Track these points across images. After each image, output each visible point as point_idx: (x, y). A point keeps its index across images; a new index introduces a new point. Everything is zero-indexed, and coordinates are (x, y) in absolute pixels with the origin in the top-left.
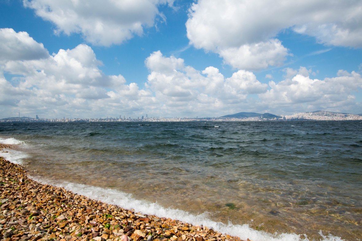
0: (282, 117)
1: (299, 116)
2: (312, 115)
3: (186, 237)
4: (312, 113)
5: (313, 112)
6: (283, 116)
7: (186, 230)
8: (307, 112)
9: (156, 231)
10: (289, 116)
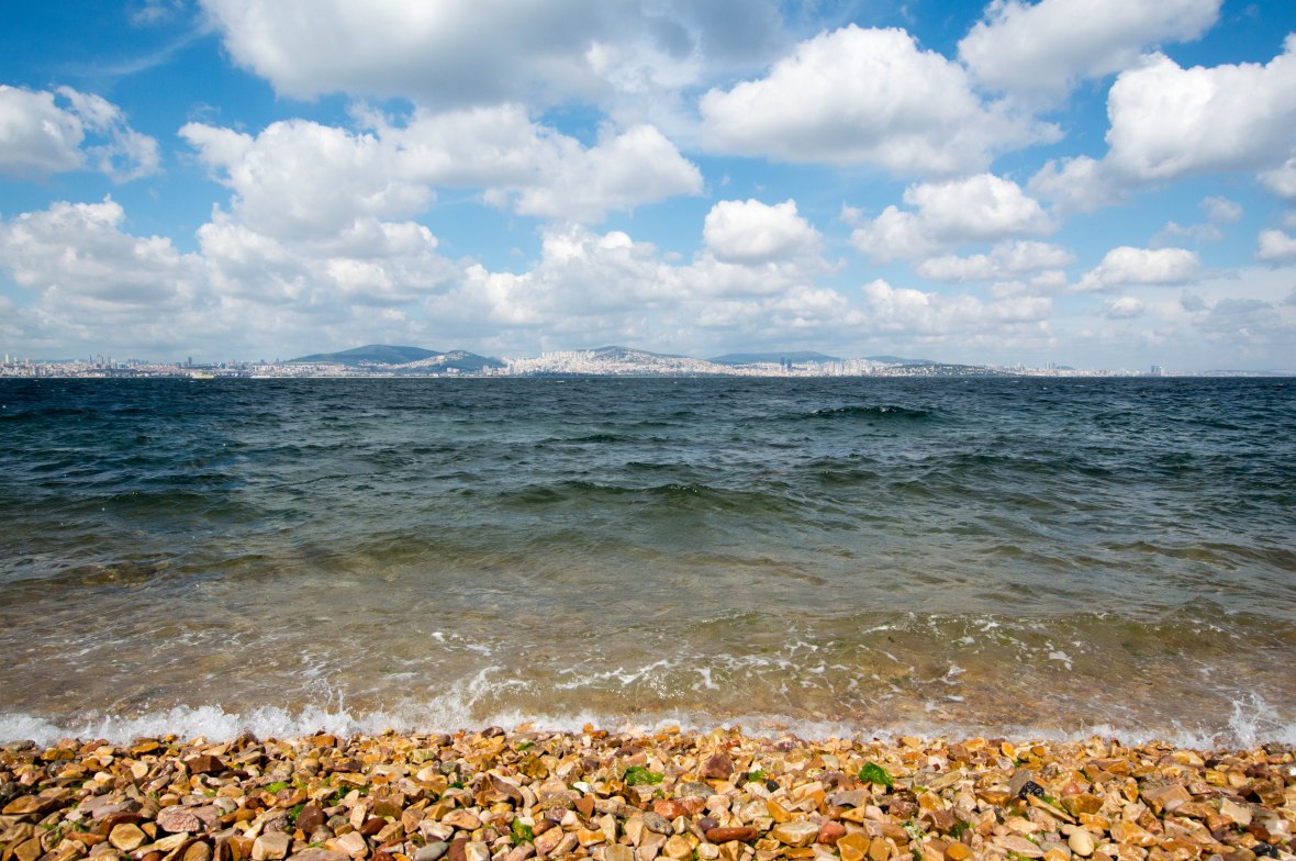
0: (505, 366)
1: (556, 362)
2: (593, 359)
3: (150, 770)
4: (593, 353)
5: (596, 351)
6: (510, 362)
7: (148, 750)
8: (580, 351)
9: (19, 778)
10: (528, 361)
